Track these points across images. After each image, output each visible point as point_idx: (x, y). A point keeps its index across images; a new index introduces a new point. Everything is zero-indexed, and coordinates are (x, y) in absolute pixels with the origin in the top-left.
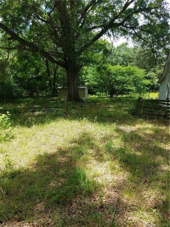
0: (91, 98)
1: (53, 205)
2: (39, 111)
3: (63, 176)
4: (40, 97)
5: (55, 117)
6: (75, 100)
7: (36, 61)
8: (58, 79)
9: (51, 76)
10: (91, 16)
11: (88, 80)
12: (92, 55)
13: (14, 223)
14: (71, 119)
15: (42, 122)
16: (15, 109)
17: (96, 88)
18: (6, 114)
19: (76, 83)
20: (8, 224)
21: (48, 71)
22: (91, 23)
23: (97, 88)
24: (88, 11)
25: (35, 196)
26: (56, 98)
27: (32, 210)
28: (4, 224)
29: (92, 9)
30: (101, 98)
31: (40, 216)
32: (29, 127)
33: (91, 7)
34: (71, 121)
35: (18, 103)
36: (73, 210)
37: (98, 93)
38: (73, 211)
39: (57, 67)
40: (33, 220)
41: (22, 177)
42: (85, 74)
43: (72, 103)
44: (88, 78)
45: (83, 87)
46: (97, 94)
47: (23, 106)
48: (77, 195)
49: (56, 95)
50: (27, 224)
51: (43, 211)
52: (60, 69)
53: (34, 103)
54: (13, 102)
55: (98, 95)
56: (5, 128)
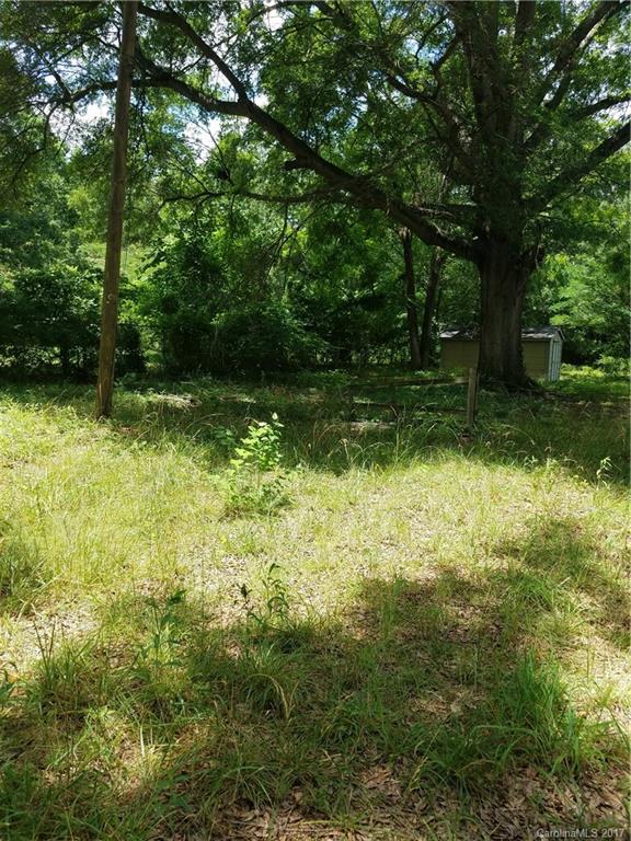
0: (575, 377)
1: (433, 786)
2: (369, 419)
3: (468, 680)
4: (373, 367)
5: (428, 445)
6: (508, 386)
7: (369, 242)
8: (442, 304)
9: (418, 294)
10: (596, 60)
11: (565, 304)
12: (589, 209)
13: (292, 819)
14: (492, 459)
15: (384, 461)
16: (291, 407)
17: (598, 337)
18: (269, 421)
19: (514, 317)
20: (270, 815)
21: (408, 275)
22: (595, 85)
23: (604, 339)
24: (583, 43)
25: (365, 734)
26: (427, 374)
27: (355, 786)
28: (257, 812)
29: (600, 32)
30: (618, 379)
31: (382, 815)
32: (338, 474)
33: (597, 26)
34: (493, 466)
35: (298, 386)
36: (512, 823)
37: (604, 360)
38: (511, 826)
39: (443, 259)
40: (358, 823)
41: (318, 652)
42: (552, 284)
43: (492, 394)
44: (564, 299)
45: (540, 335)
46: (600, 362)
47: (314, 397)
48: (525, 766)
49: (431, 362)
50: (335, 833)
51: (395, 799)
52: (454, 264)
53: (355, 389)
54: (284, 381)
55: (606, 368)
56: (265, 468)
